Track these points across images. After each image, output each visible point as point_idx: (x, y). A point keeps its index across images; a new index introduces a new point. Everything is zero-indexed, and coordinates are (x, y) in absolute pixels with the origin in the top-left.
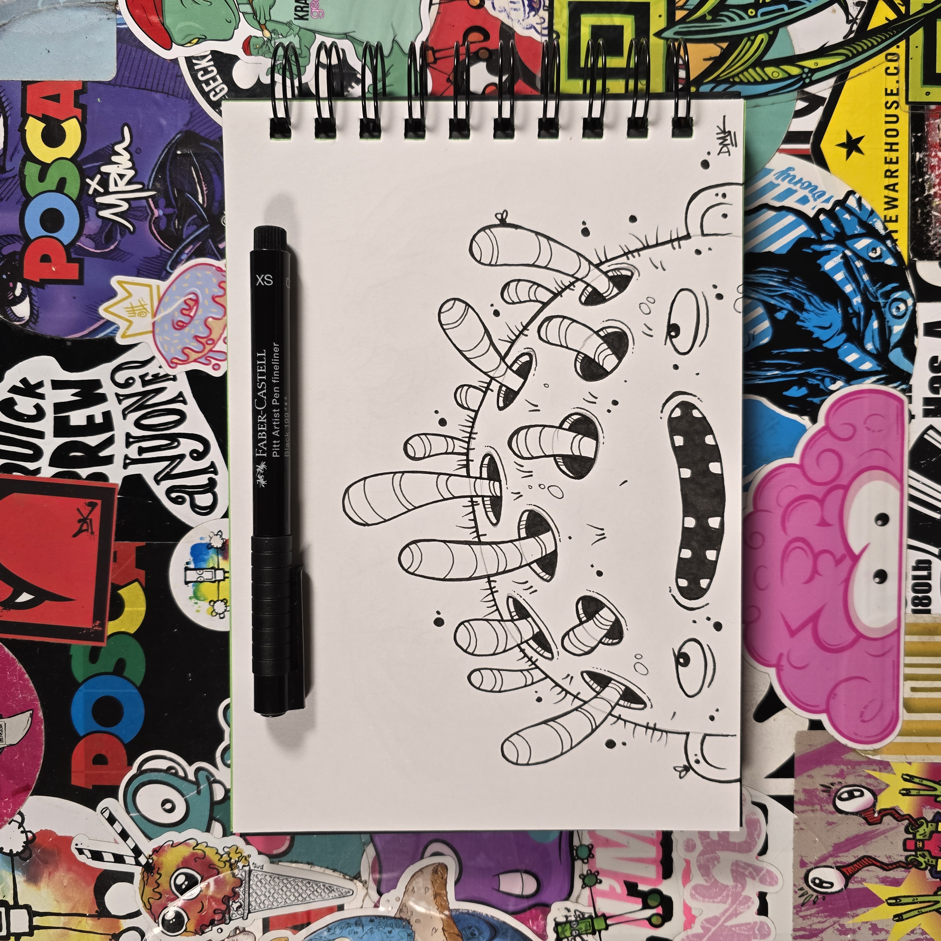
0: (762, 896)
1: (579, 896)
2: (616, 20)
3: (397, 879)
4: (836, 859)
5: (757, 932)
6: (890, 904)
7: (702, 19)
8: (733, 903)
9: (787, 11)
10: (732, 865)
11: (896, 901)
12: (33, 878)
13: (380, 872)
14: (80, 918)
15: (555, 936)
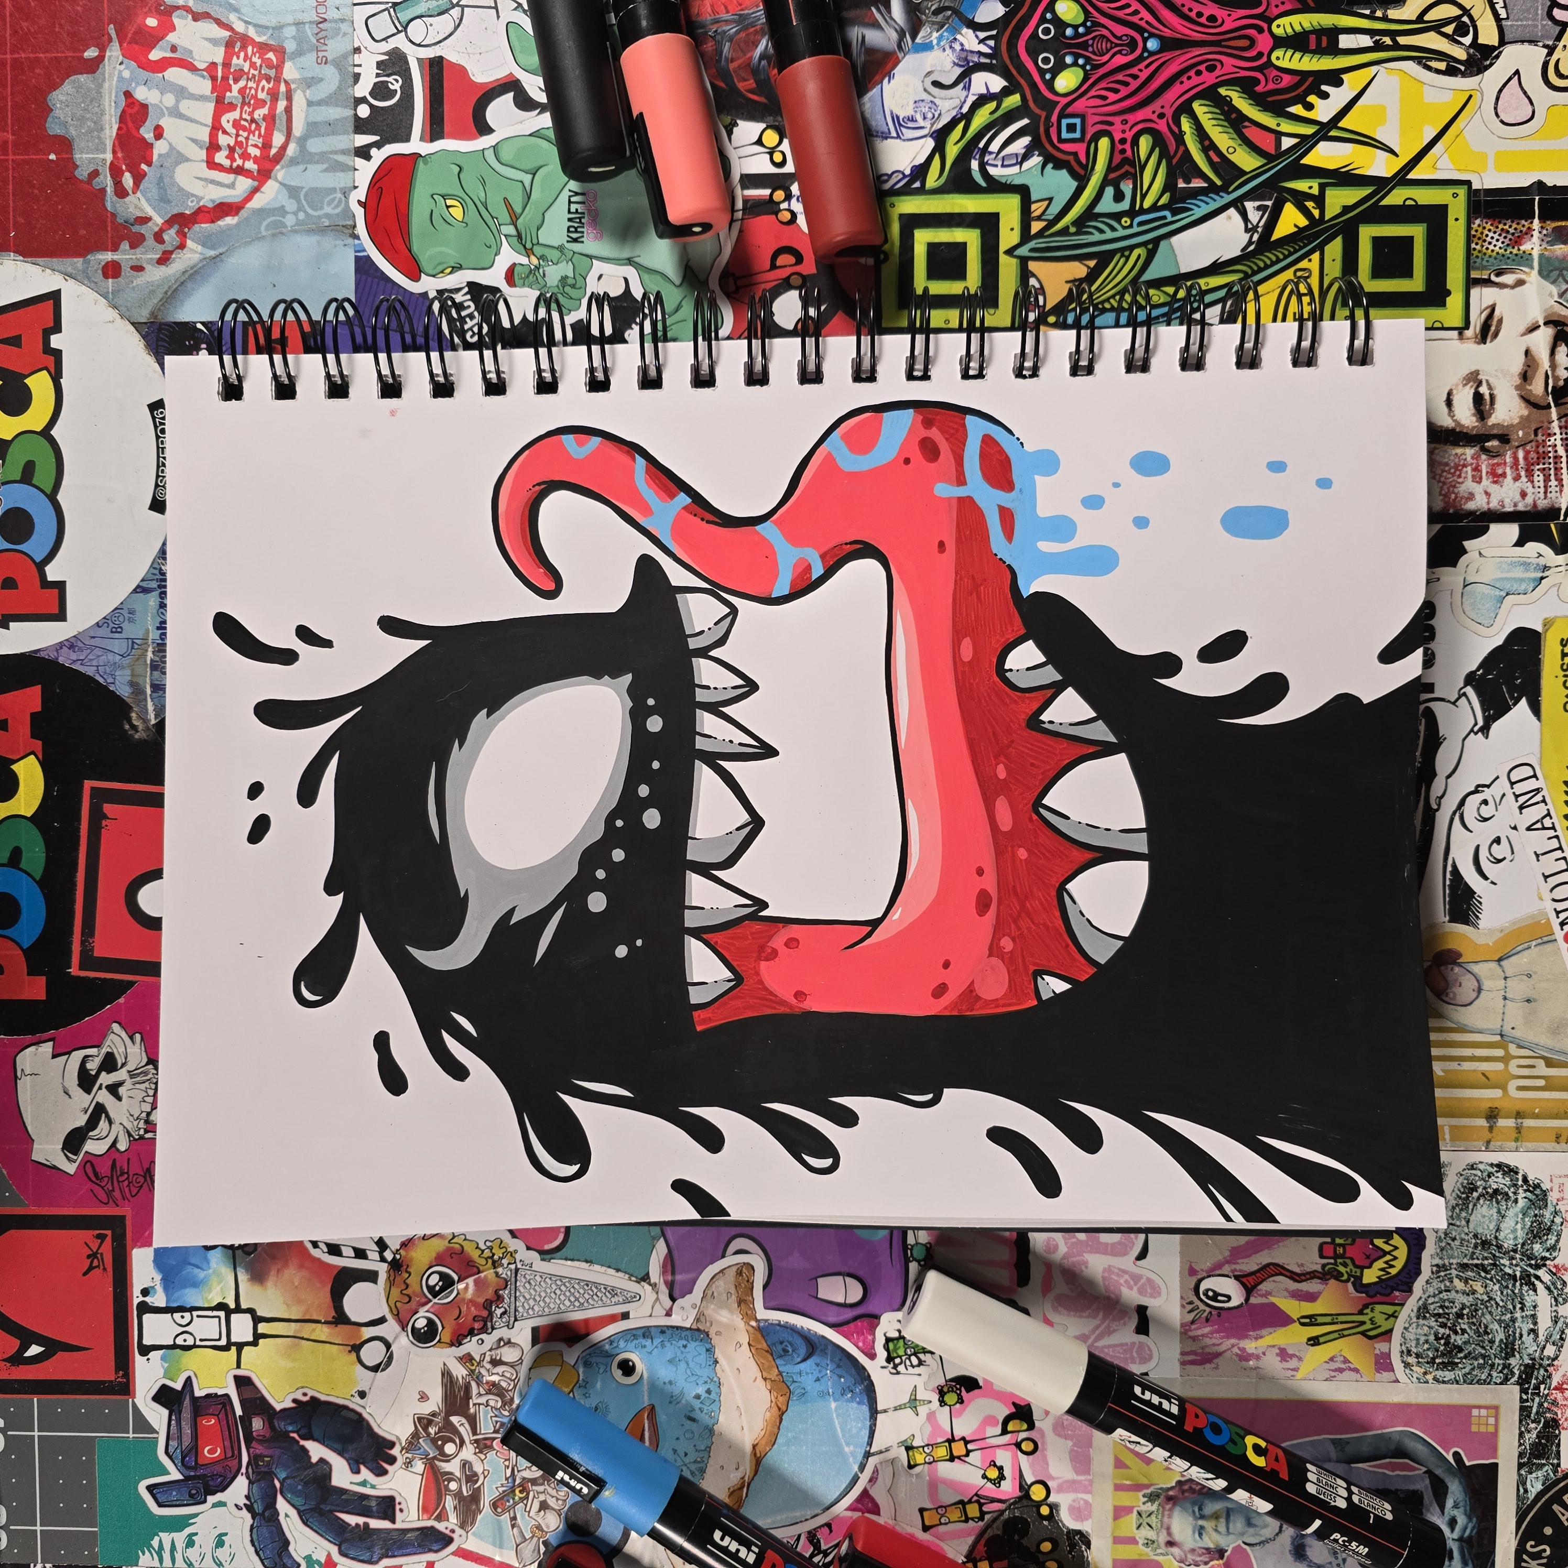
0: (1142, 1311)
2: (958, 235)
3: (694, 1282)
4: (1234, 1267)
5: (1135, 1355)
6: (1303, 1324)
7: (1065, 231)
8: (1106, 1317)
9: (1170, 219)
10: (1104, 1271)
11: (1311, 1320)
12: (258, 1277)
13: (673, 1273)
14: (314, 1325)
15: (885, 1354)
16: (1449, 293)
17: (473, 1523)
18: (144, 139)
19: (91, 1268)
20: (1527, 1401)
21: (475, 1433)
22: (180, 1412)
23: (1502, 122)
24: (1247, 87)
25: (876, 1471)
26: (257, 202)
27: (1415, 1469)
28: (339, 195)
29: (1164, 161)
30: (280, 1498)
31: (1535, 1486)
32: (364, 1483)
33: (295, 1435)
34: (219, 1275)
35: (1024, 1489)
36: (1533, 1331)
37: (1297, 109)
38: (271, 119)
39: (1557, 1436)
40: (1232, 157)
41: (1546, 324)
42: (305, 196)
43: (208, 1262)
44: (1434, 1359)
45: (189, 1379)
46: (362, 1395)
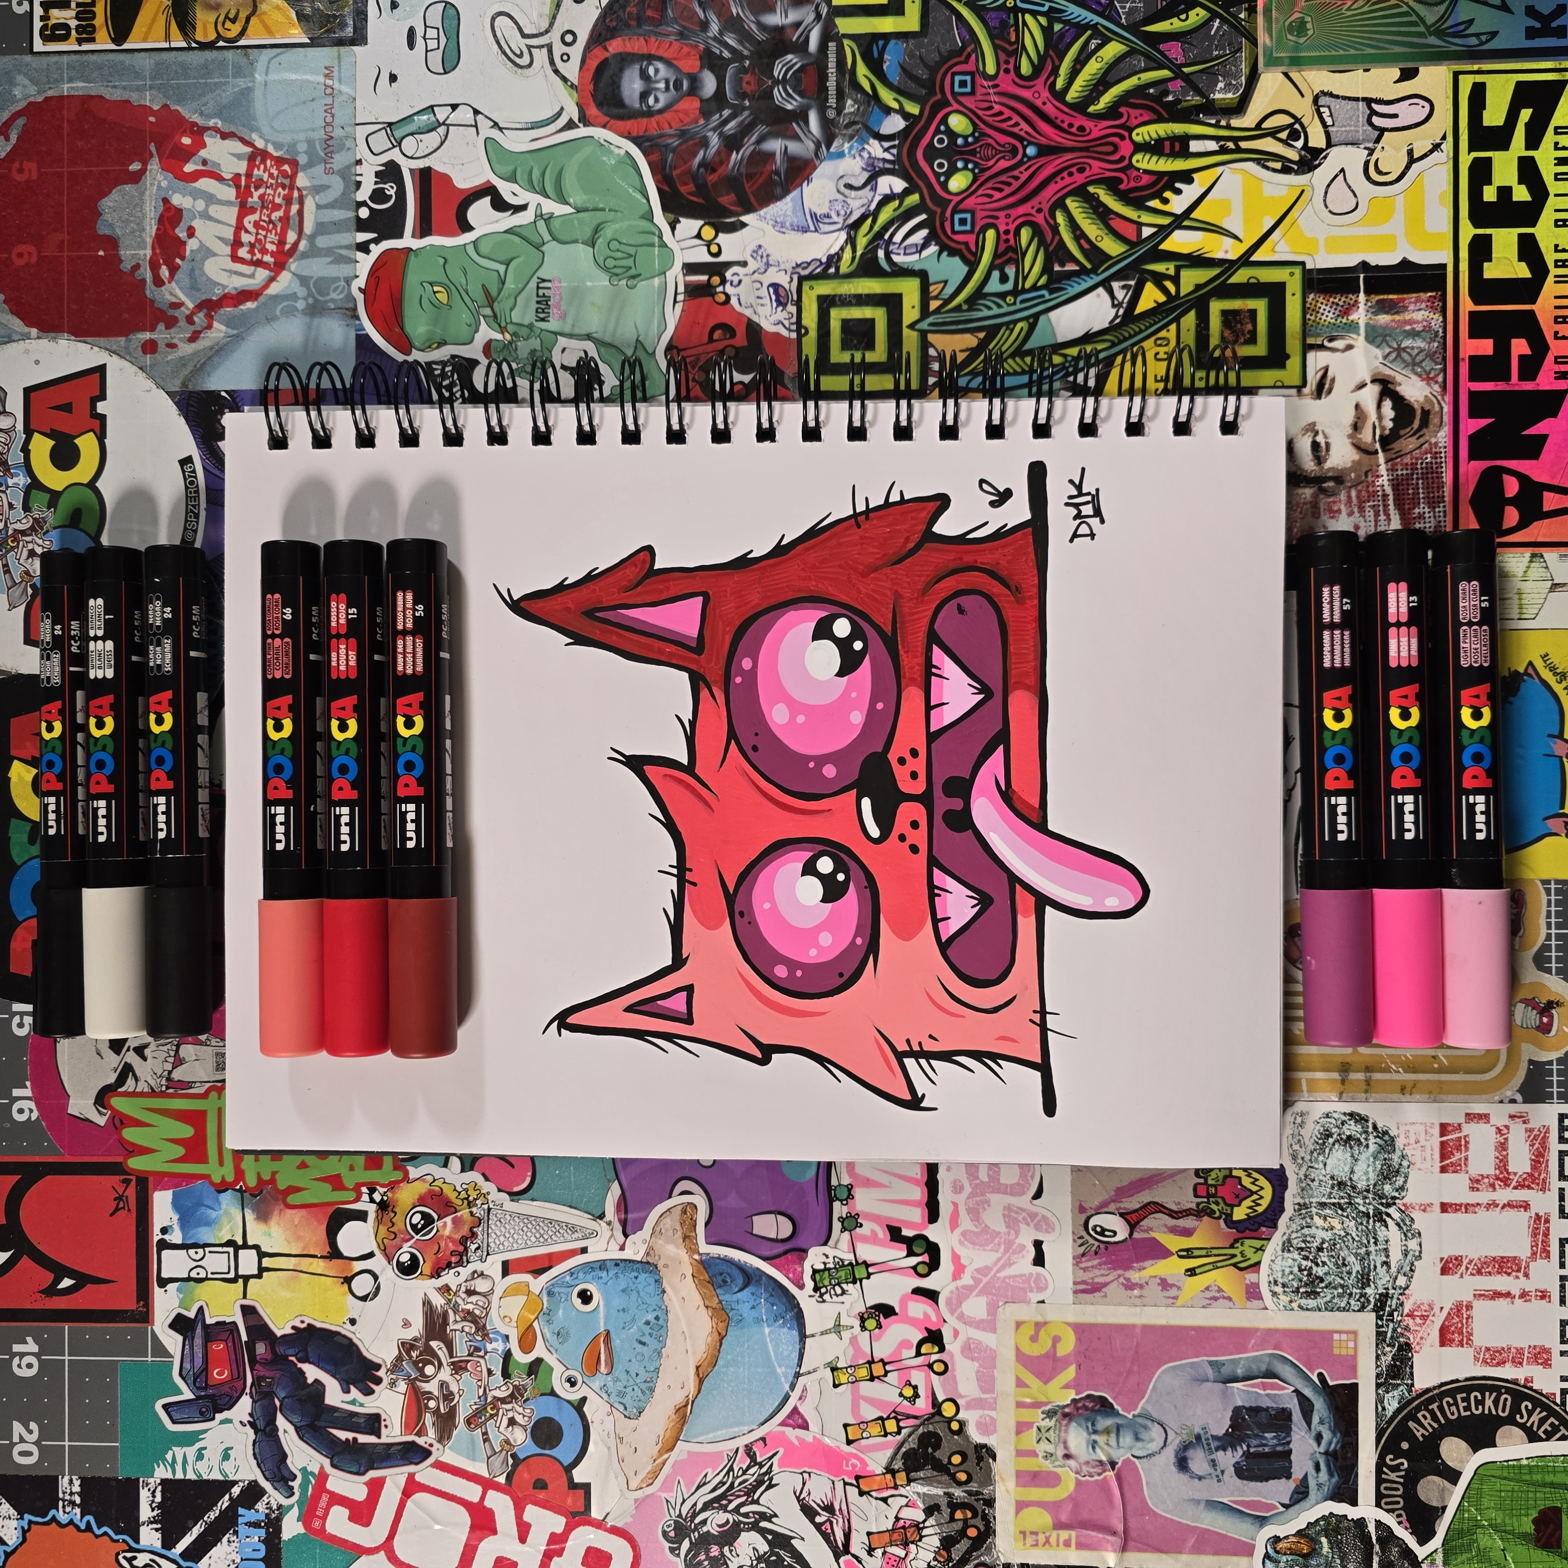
0: (1038, 1244)
1: (838, 1241)
2: (866, 312)
3: (644, 1220)
4: (1119, 1205)
5: (1033, 1283)
6: (1181, 1257)
7: (958, 308)
8: (1006, 1250)
9: (1047, 297)
10: (1005, 1209)
11: (1188, 1253)
12: (263, 1216)
13: (626, 1212)
14: (311, 1260)
15: (812, 1284)
16: (1288, 357)
17: (449, 1438)
18: (178, 238)
19: (117, 1209)
20: (1382, 1326)
21: (451, 1356)
22: (193, 1338)
23: (1331, 212)
24: (1112, 185)
25: (805, 1389)
26: (274, 289)
27: (1284, 1388)
28: (343, 283)
29: (1042, 249)
30: (279, 1416)
31: (1392, 1405)
32: (353, 1402)
33: (293, 1359)
34: (227, 1213)
35: (937, 1405)
36: (1386, 1264)
37: (1155, 203)
38: (285, 220)
39: (1410, 1359)
40: (1101, 245)
41: (1373, 381)
42: (315, 283)
43: (220, 1204)
44: (1298, 1288)
45: (201, 1309)
46: (353, 1322)
